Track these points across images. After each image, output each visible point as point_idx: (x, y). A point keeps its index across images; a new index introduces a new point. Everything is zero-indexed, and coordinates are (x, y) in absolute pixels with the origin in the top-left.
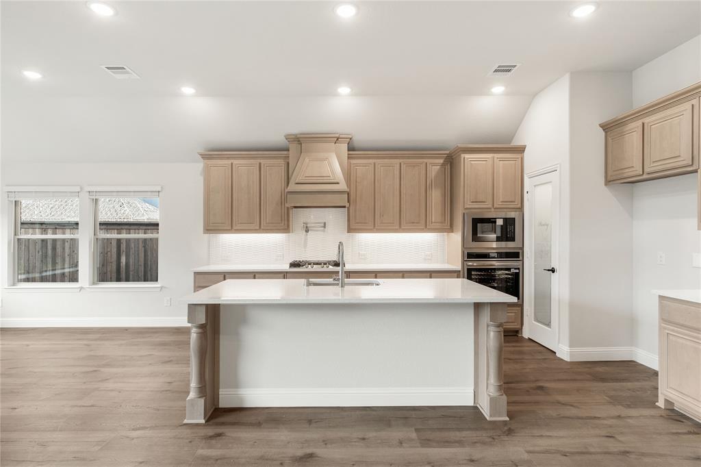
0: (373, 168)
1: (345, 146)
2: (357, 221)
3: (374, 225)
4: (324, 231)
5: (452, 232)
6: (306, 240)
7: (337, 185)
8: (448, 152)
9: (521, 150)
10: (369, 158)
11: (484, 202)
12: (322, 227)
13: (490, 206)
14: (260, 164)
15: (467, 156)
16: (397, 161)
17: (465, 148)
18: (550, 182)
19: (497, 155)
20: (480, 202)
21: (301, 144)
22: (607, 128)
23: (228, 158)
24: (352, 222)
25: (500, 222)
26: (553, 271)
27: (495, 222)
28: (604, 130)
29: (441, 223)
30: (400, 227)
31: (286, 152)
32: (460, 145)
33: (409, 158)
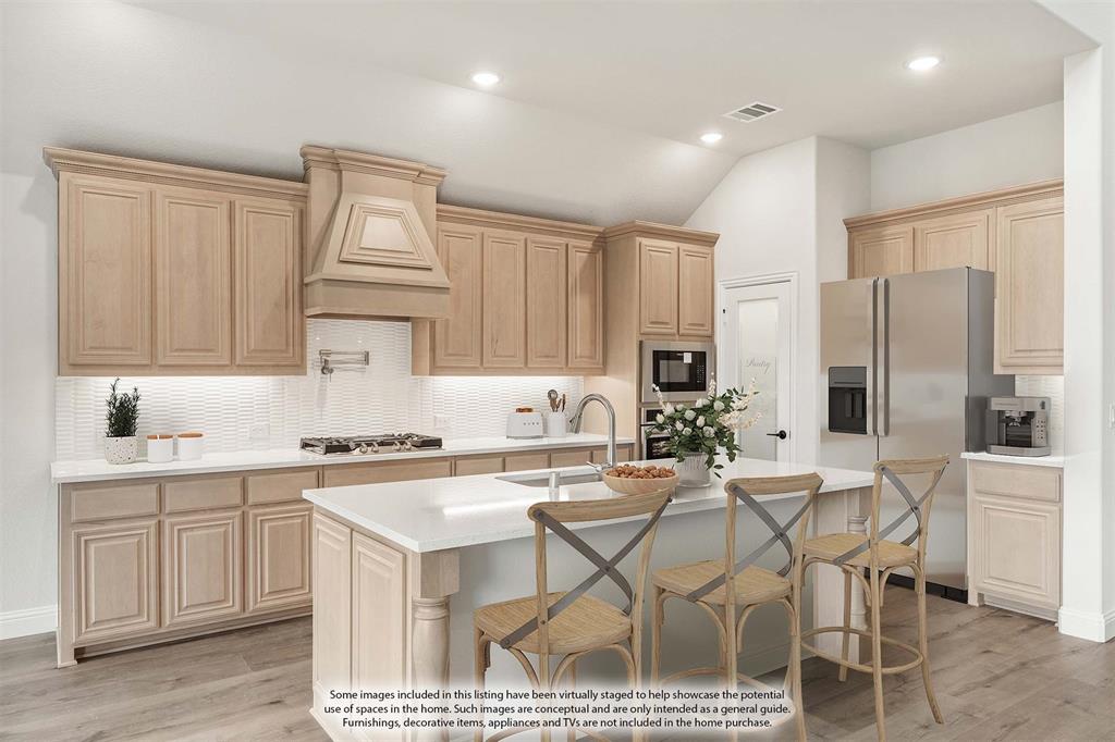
0: (479, 243)
1: (431, 192)
2: (450, 351)
3: (482, 360)
4: (362, 371)
5: (605, 375)
6: (322, 391)
7: (428, 272)
8: (601, 230)
9: (710, 240)
10: (471, 222)
11: (667, 323)
12: (358, 362)
13: (675, 331)
14: (231, 204)
15: (645, 241)
16: (521, 236)
17: (644, 227)
18: (776, 298)
19: (685, 246)
20: (662, 323)
21: (340, 171)
22: (853, 226)
23: (141, 177)
24: (440, 352)
25: (688, 359)
26: (782, 435)
27: (682, 358)
28: (848, 229)
29: (591, 358)
30: (526, 363)
31: (300, 185)
32: (638, 222)
33: (539, 231)
